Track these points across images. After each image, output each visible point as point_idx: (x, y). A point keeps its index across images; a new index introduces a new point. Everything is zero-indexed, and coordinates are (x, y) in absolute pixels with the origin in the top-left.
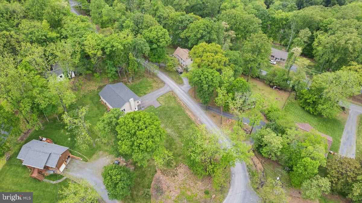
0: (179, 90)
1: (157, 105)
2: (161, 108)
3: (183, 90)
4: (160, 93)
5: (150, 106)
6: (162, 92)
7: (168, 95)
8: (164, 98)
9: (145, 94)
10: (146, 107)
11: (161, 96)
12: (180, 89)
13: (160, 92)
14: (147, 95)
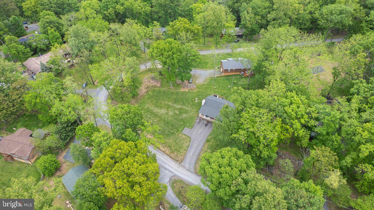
0: (172, 168)
1: (186, 131)
2: (180, 130)
3: (166, 169)
4: (193, 150)
5: (192, 127)
6: (191, 154)
7: (182, 152)
8: (184, 145)
9: (208, 141)
10: (196, 124)
11: (188, 146)
12: (171, 170)
13: (194, 153)
14: (204, 140)
